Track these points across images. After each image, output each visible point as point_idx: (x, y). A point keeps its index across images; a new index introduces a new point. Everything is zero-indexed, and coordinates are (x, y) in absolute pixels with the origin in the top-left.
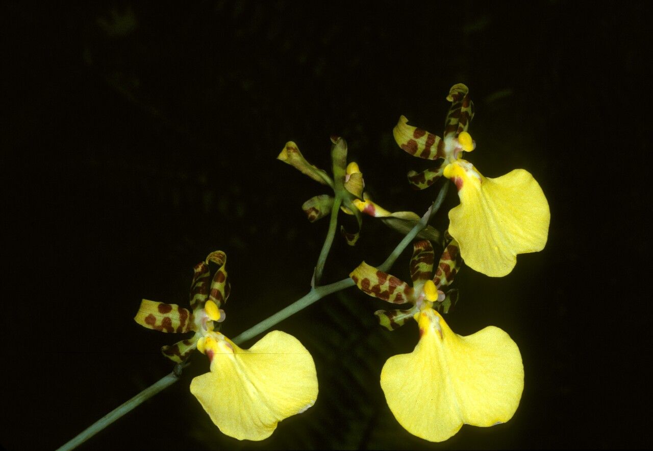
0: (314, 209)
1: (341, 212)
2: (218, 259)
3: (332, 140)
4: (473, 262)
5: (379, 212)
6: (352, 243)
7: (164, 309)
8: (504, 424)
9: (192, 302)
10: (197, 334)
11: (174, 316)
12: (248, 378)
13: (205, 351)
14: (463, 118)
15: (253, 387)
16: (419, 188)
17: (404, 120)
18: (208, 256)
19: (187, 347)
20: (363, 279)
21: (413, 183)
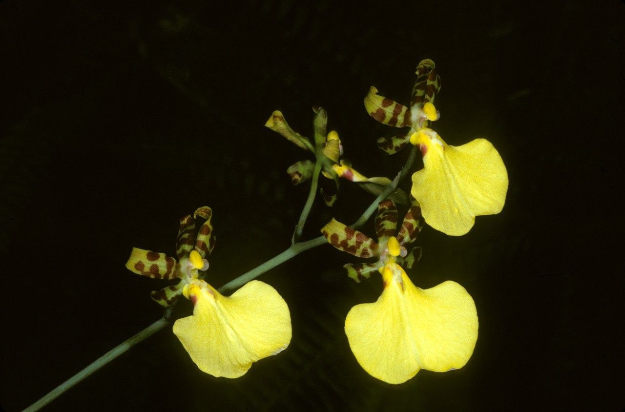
0: (297, 173)
1: (321, 176)
2: (205, 214)
3: (314, 110)
4: (433, 221)
5: (357, 177)
6: (330, 204)
7: (153, 257)
8: (458, 370)
9: (179, 252)
10: (183, 281)
11: (162, 263)
12: (227, 323)
13: (190, 297)
14: (429, 90)
15: (232, 330)
16: (388, 154)
17: (374, 90)
18: (196, 212)
19: (173, 292)
20: (332, 234)
21: (382, 148)
